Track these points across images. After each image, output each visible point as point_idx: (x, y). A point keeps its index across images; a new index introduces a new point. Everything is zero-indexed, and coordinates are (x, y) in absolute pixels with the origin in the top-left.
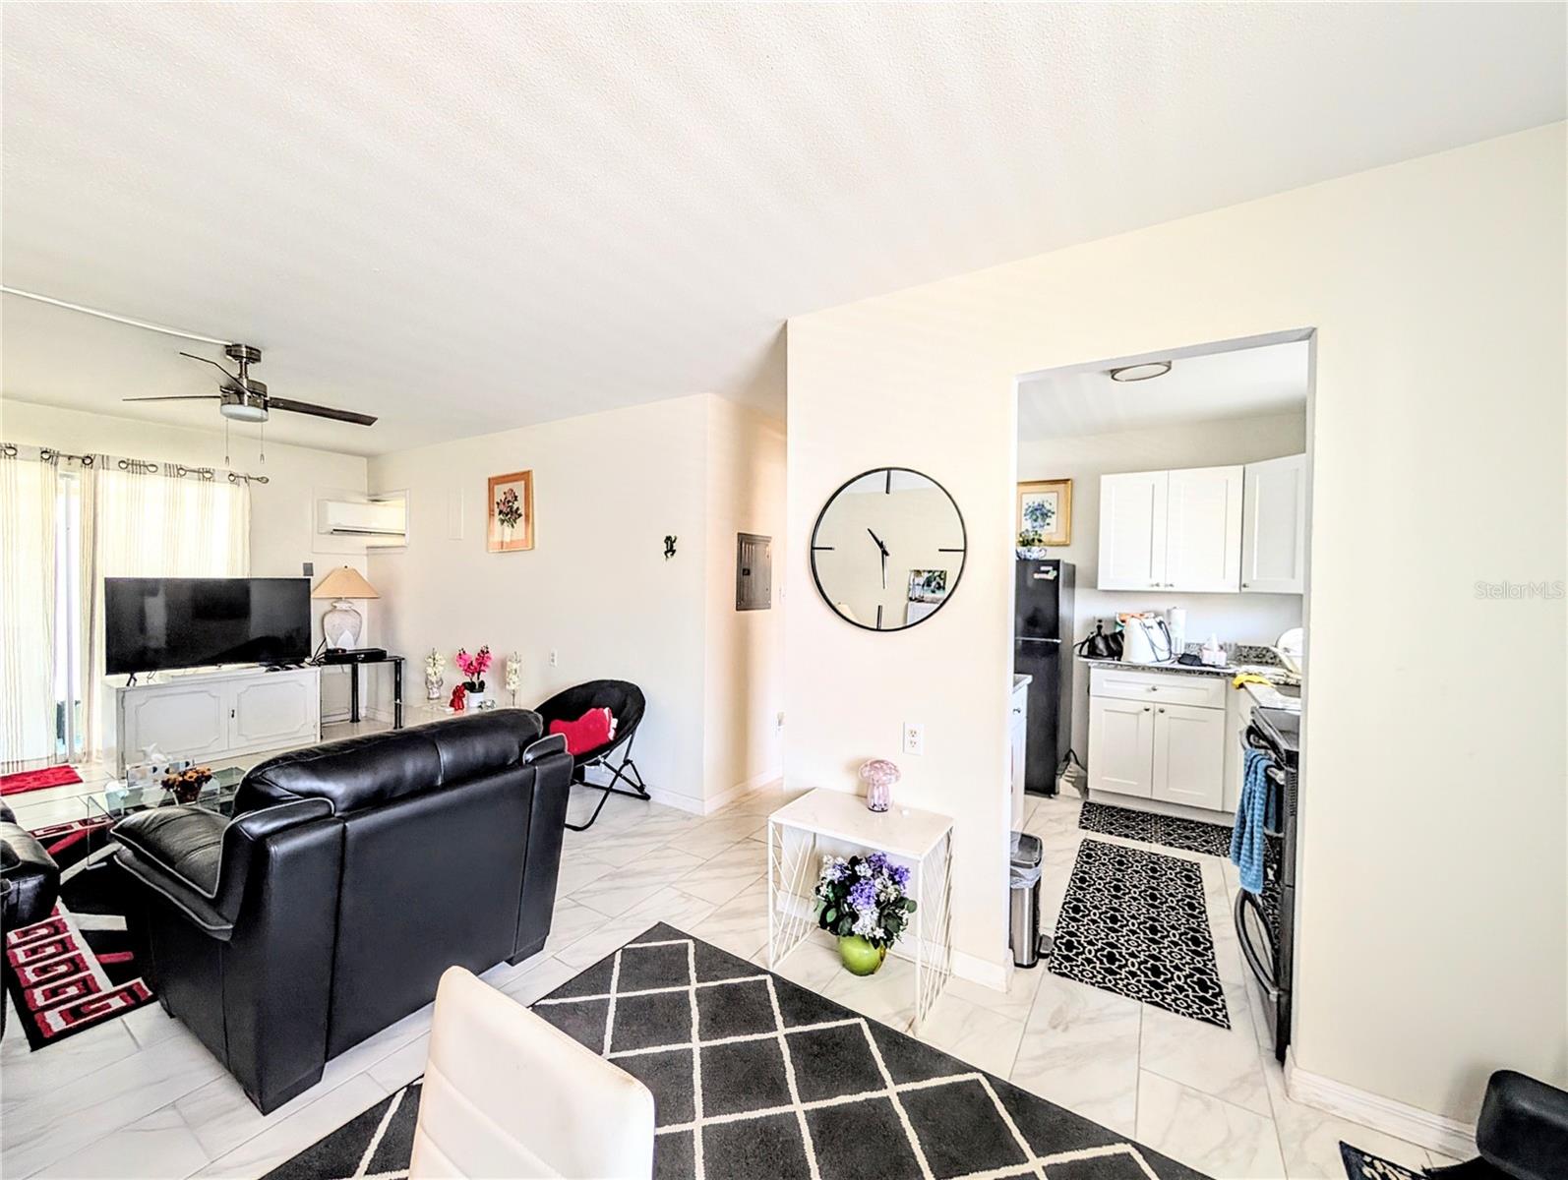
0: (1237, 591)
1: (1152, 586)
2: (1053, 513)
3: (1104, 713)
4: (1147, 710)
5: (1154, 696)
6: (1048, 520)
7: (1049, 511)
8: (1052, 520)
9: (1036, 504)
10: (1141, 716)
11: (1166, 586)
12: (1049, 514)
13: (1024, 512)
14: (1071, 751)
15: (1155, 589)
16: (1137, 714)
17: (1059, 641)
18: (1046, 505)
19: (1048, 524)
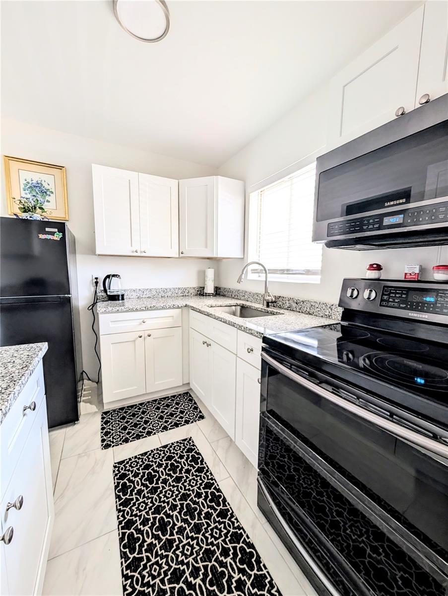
0: (178, 256)
1: (133, 252)
2: (52, 193)
3: (111, 345)
4: (140, 337)
5: (144, 327)
6: (47, 198)
7: (49, 189)
8: (52, 198)
9: (34, 182)
10: (137, 342)
11: (141, 252)
12: (48, 193)
13: (22, 186)
14: (83, 371)
15: (135, 254)
16: (134, 341)
17: (70, 296)
18: (43, 183)
19: (48, 201)
